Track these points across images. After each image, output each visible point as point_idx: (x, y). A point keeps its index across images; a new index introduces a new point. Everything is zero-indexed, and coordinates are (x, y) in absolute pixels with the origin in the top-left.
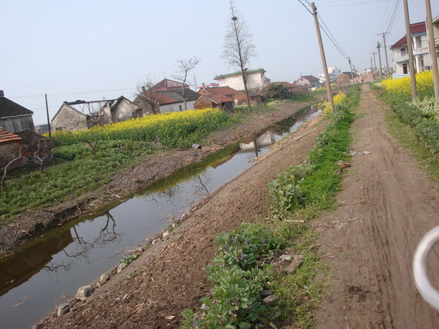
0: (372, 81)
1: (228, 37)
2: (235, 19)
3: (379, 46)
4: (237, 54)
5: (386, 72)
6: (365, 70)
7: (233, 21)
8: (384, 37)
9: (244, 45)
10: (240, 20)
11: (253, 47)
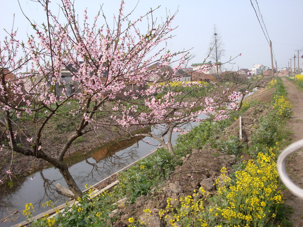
0: (288, 76)
1: (211, 44)
2: (215, 34)
3: (295, 57)
4: (215, 54)
5: (297, 71)
6: (282, 68)
7: (214, 35)
8: (298, 52)
9: (219, 49)
10: (218, 36)
11: (224, 50)
